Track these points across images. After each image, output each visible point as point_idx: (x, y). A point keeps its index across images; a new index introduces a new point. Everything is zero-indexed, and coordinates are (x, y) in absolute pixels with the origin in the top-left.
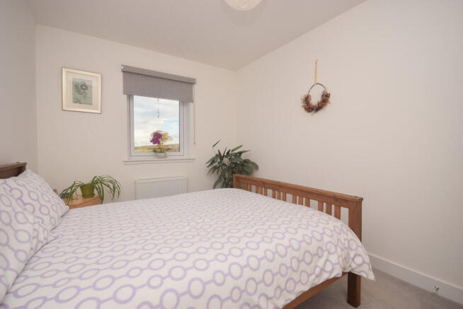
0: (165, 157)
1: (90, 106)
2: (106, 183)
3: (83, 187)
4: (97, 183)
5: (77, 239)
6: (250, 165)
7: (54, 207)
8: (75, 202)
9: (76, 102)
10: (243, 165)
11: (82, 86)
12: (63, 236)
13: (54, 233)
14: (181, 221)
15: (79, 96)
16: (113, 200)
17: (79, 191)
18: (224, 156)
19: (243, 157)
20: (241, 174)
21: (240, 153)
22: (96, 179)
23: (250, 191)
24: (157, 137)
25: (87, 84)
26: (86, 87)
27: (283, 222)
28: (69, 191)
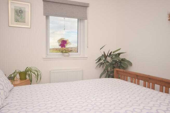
0: (68, 56)
1: (24, 23)
2: (33, 71)
3: (20, 73)
4: (28, 71)
5: (20, 105)
6: (126, 63)
7: (6, 85)
8: (16, 83)
9: (16, 21)
10: (121, 62)
11: (20, 11)
12: (12, 103)
13: (6, 101)
14: (81, 99)
15: (18, 18)
16: (37, 82)
17: (18, 76)
18: (107, 56)
19: (121, 57)
20: (120, 68)
21: (119, 54)
22: (27, 69)
23: (127, 80)
24: (63, 43)
25: (23, 9)
26: (22, 11)
27: (154, 105)
28: (13, 76)
